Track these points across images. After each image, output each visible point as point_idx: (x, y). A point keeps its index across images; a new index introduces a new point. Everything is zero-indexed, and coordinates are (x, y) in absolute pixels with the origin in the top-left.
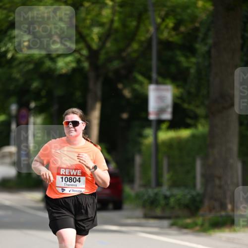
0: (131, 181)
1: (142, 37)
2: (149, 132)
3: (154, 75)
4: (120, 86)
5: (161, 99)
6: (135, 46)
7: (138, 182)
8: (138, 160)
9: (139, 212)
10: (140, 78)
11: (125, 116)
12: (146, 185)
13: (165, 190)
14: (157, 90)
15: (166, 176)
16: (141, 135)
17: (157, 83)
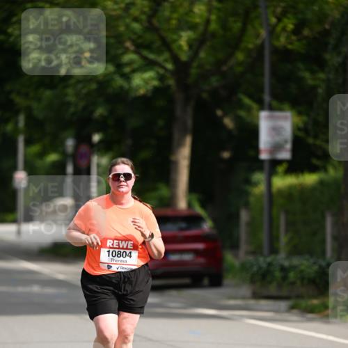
0: (235, 247)
1: (250, 43)
2: (259, 177)
3: (267, 98)
4: (219, 113)
5: (276, 130)
6: (240, 56)
7: (244, 247)
8: (244, 216)
9: (246, 290)
10: (247, 101)
11: (226, 155)
12: (256, 252)
13: (282, 258)
14: (271, 118)
15: (284, 239)
16: (248, 182)
17: (271, 108)
